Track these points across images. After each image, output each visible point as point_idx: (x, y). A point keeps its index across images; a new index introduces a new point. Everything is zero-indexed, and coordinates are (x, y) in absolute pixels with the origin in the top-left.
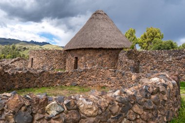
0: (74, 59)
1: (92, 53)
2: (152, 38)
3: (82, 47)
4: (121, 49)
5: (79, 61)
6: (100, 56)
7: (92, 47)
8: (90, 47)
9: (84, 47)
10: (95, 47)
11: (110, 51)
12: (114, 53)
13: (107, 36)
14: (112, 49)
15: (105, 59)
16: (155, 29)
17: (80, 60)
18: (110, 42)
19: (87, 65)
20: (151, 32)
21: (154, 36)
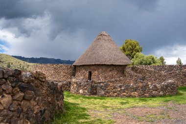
0: (88, 73)
1: (104, 68)
2: (131, 51)
3: (97, 63)
4: (126, 66)
5: (92, 75)
6: (111, 71)
7: (105, 63)
8: (103, 64)
9: (99, 63)
10: (108, 64)
11: (118, 67)
12: (120, 68)
13: (115, 55)
14: (120, 65)
15: (114, 73)
16: (133, 41)
17: (94, 74)
18: (118, 60)
19: (100, 78)
20: (130, 44)
21: (133, 49)
